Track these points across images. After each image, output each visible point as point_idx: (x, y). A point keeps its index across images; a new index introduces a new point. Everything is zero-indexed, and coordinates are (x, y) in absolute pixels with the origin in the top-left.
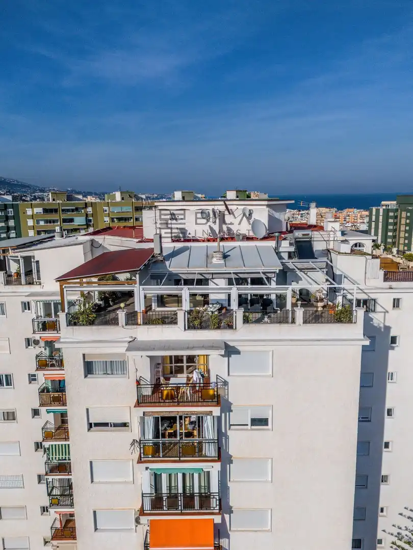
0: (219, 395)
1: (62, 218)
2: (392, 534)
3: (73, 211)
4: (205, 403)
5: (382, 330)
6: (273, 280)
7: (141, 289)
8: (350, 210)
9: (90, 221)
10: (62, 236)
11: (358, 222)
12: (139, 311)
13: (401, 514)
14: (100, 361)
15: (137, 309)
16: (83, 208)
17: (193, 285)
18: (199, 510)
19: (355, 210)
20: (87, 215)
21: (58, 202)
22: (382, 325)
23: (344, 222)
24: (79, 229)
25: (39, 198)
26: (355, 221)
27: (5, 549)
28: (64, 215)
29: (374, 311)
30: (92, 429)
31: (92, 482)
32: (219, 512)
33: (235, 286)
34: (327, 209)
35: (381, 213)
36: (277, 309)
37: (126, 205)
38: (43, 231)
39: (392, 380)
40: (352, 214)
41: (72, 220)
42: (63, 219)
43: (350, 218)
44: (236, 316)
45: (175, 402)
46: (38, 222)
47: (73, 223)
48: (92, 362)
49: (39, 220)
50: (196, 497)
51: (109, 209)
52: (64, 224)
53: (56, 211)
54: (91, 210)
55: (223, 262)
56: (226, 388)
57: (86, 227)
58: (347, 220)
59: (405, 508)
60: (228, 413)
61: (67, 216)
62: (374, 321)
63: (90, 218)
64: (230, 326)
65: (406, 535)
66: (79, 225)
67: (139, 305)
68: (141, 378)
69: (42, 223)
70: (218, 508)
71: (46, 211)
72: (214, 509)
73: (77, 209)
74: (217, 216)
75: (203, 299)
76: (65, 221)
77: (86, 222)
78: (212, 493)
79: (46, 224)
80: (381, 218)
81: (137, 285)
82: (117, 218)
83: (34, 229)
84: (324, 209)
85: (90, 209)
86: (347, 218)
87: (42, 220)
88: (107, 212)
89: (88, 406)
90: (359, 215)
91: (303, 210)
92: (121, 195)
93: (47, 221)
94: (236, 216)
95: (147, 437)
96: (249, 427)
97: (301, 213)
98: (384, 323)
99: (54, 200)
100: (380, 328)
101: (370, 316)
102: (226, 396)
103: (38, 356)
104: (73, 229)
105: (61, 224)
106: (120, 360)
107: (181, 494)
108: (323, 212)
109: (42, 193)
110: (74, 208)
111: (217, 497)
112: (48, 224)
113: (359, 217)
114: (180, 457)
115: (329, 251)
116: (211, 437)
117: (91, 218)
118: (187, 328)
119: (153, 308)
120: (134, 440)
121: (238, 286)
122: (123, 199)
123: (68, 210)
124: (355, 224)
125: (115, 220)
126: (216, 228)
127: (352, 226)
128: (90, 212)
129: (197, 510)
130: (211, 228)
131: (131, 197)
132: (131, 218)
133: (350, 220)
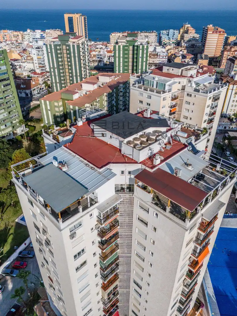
8: (5, 31)
11: (13, 40)
19: (9, 32)
26: (11, 39)
40: (7, 34)
58: (6, 39)
86: (5, 37)
90: (12, 35)
133: (7, 39)
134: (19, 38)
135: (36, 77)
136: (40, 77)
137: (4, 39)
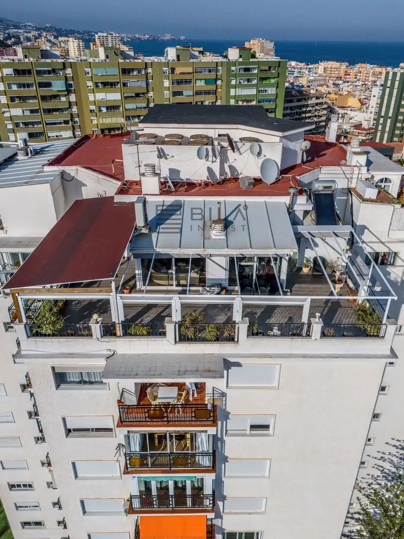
0: (216, 406)
1: (37, 81)
2: (376, 458)
3: (49, 72)
4: (199, 423)
5: (399, 284)
6: (285, 259)
7: (118, 298)
8: (363, 65)
9: (71, 85)
10: (27, 154)
11: (370, 80)
12: (117, 322)
13: (387, 443)
14: (75, 373)
15: (114, 319)
16: (62, 69)
17: (186, 294)
18: (191, 507)
19: (368, 66)
20: (66, 78)
21: (32, 59)
22: (399, 280)
23: (354, 80)
24: (59, 96)
25: (14, 37)
26: (367, 78)
27: (4, 468)
28: (39, 78)
29: (393, 264)
30: (71, 434)
31: (76, 477)
32: (213, 509)
33: (240, 296)
34: (337, 63)
35: (398, 78)
36: (286, 290)
37: (111, 66)
38: (17, 97)
39: (400, 331)
40: (364, 71)
41: (49, 85)
42: (39, 83)
43: (361, 75)
44: (238, 328)
45: (165, 421)
46: (9, 86)
47: (51, 88)
48: (66, 373)
49: (12, 83)
50: (188, 498)
51: (92, 70)
52: (41, 89)
53: (29, 72)
54: (71, 72)
55: (224, 237)
56: (224, 399)
57: (66, 93)
58: (358, 77)
59: (392, 439)
60: (225, 422)
61: (45, 78)
62: (391, 275)
63: (70, 82)
64: (231, 339)
65: (389, 459)
66: (58, 91)
67: (117, 315)
68: (124, 390)
69: (14, 87)
70: (211, 505)
71: (18, 72)
72: (207, 507)
73: (54, 71)
74: (217, 154)
75: (198, 276)
76: (42, 85)
77: (66, 87)
78: (205, 495)
79: (19, 89)
80: (397, 83)
81: (113, 293)
82: (102, 83)
83: (6, 95)
84: (335, 63)
85: (69, 71)
86: (359, 74)
87: (14, 84)
88: (90, 75)
89: (64, 415)
90: (372, 71)
91: (312, 64)
92: (105, 52)
93: (20, 85)
94: (242, 152)
95: (133, 449)
96: (248, 432)
97: (308, 67)
98: (402, 278)
99: (26, 57)
100: (398, 282)
101: (387, 269)
102: (224, 407)
103: (11, 309)
104: (52, 95)
105: (36, 88)
106: (98, 372)
107: (172, 496)
108: (334, 66)
109: (17, 30)
110: (50, 69)
111: (211, 498)
112: (22, 89)
113: (371, 74)
114: (170, 467)
115: (350, 192)
116: (206, 450)
117: (72, 82)
118: (178, 340)
119: (138, 287)
120: (119, 444)
121: (243, 296)
122: (107, 57)
123: (44, 72)
124: (366, 83)
125: (100, 84)
126: (216, 168)
127: (362, 85)
128: (70, 74)
129: (190, 507)
130: (210, 170)
131: (117, 55)
132: (118, 83)
133: (361, 77)
134: (381, 78)
135: (357, 134)
136: (363, 135)
137: (356, 78)
